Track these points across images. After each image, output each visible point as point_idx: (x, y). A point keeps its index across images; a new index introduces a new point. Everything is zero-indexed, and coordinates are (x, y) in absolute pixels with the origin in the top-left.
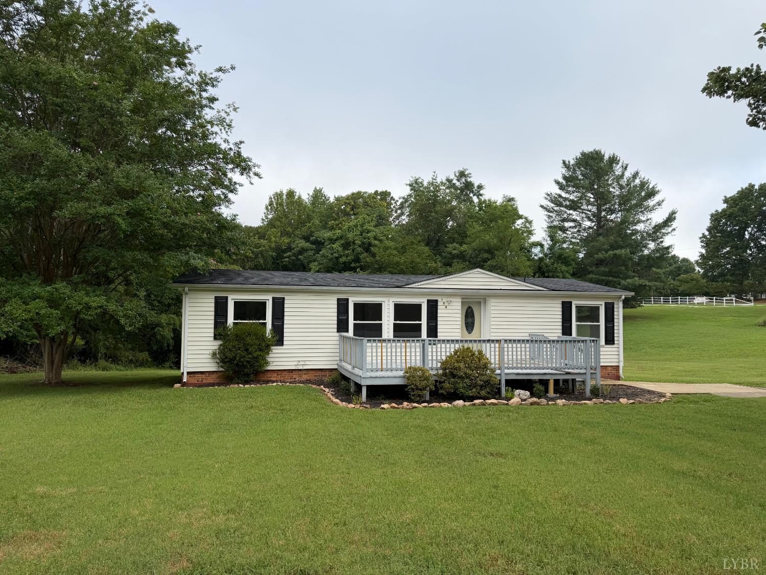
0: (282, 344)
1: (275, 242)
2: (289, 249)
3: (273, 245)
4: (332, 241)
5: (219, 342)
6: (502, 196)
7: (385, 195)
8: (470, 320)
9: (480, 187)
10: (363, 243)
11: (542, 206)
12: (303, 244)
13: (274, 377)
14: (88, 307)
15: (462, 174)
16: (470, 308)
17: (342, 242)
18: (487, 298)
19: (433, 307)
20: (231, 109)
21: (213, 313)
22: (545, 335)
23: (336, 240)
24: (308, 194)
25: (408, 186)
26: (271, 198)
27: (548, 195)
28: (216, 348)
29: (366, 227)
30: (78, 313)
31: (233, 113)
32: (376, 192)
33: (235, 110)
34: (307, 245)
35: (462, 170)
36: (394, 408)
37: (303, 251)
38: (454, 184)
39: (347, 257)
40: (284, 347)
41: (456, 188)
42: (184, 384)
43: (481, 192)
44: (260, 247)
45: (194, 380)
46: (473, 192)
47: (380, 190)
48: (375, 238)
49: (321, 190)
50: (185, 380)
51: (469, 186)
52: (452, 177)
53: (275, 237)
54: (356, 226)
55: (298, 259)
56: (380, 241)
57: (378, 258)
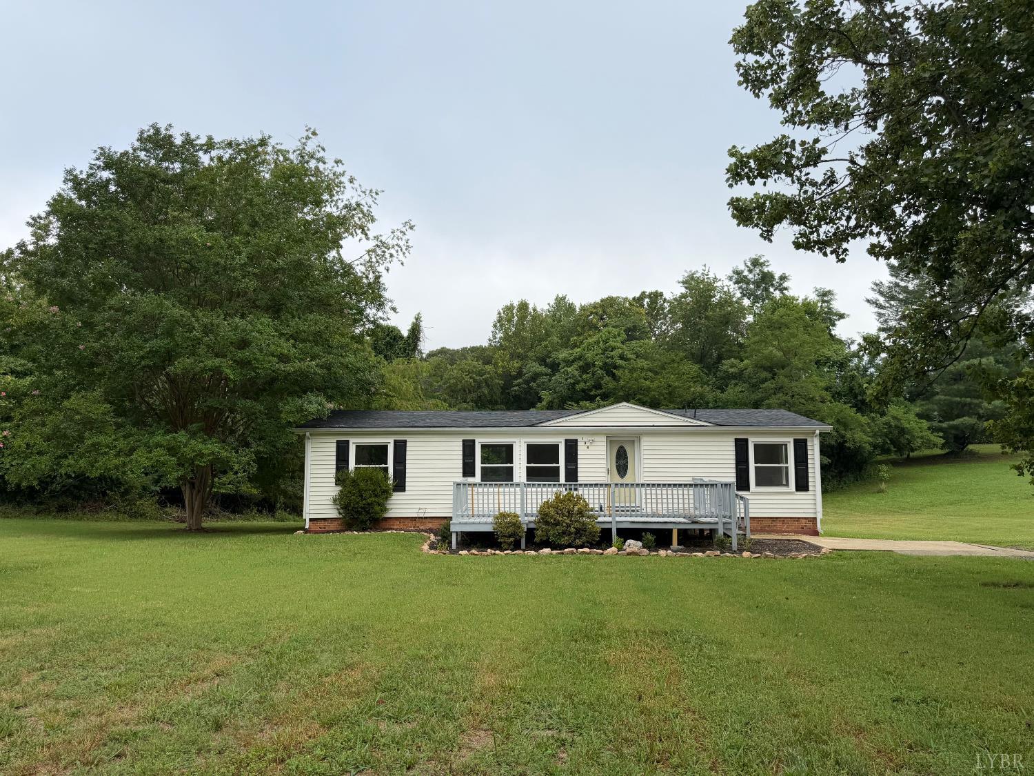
0: (404, 490)
1: (503, 367)
2: (520, 374)
3: (500, 371)
4: (569, 363)
5: (339, 488)
6: (814, 290)
7: (656, 296)
8: (622, 462)
9: (783, 278)
10: (606, 364)
11: (868, 301)
12: (536, 367)
13: (397, 525)
14: (201, 455)
15: (756, 263)
16: (622, 447)
17: (581, 363)
18: (641, 437)
19: (572, 447)
20: (407, 227)
21: (335, 458)
22: (704, 479)
23: (573, 361)
24: (549, 304)
25: (682, 284)
26: (499, 313)
27: (877, 285)
28: (336, 493)
29: (612, 343)
30: (193, 460)
31: (409, 232)
32: (644, 293)
33: (411, 228)
34: (543, 369)
35: (754, 257)
36: (474, 554)
37: (536, 376)
38: (746, 277)
39: (585, 382)
40: (406, 493)
41: (748, 282)
42: (306, 531)
43: (785, 285)
44: (484, 374)
45: (316, 527)
46: (773, 285)
47: (648, 291)
48: (622, 357)
49: (565, 298)
50: (307, 527)
51: (766, 278)
52: (741, 267)
53: (503, 361)
54: (598, 342)
55: (531, 388)
56: (627, 360)
57: (622, 383)
